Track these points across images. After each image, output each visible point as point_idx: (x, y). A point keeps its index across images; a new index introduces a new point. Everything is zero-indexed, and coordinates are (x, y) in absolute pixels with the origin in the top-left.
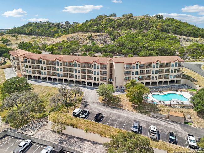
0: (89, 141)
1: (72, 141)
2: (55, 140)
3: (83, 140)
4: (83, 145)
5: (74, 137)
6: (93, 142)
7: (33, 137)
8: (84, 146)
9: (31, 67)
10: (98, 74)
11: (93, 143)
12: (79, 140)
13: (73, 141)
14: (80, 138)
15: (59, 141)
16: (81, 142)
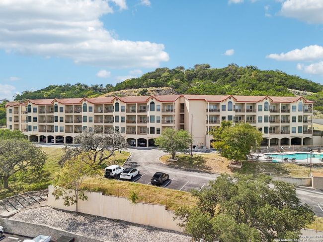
0: (138, 225)
1: (98, 225)
2: (59, 224)
3: (125, 224)
4: (125, 232)
5: (105, 219)
6: (149, 226)
7: (9, 219)
8: (126, 235)
9: (38, 120)
10: (158, 121)
11: (148, 229)
12: (115, 223)
13: (102, 225)
14: (118, 221)
15: (67, 226)
16: (119, 226)
